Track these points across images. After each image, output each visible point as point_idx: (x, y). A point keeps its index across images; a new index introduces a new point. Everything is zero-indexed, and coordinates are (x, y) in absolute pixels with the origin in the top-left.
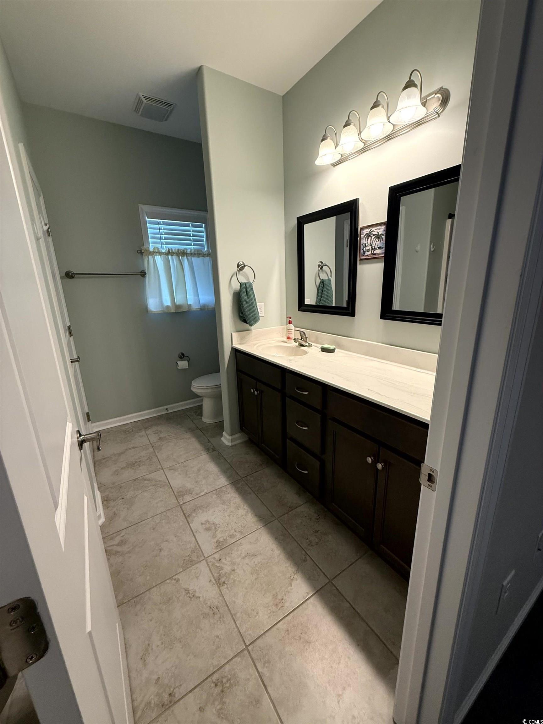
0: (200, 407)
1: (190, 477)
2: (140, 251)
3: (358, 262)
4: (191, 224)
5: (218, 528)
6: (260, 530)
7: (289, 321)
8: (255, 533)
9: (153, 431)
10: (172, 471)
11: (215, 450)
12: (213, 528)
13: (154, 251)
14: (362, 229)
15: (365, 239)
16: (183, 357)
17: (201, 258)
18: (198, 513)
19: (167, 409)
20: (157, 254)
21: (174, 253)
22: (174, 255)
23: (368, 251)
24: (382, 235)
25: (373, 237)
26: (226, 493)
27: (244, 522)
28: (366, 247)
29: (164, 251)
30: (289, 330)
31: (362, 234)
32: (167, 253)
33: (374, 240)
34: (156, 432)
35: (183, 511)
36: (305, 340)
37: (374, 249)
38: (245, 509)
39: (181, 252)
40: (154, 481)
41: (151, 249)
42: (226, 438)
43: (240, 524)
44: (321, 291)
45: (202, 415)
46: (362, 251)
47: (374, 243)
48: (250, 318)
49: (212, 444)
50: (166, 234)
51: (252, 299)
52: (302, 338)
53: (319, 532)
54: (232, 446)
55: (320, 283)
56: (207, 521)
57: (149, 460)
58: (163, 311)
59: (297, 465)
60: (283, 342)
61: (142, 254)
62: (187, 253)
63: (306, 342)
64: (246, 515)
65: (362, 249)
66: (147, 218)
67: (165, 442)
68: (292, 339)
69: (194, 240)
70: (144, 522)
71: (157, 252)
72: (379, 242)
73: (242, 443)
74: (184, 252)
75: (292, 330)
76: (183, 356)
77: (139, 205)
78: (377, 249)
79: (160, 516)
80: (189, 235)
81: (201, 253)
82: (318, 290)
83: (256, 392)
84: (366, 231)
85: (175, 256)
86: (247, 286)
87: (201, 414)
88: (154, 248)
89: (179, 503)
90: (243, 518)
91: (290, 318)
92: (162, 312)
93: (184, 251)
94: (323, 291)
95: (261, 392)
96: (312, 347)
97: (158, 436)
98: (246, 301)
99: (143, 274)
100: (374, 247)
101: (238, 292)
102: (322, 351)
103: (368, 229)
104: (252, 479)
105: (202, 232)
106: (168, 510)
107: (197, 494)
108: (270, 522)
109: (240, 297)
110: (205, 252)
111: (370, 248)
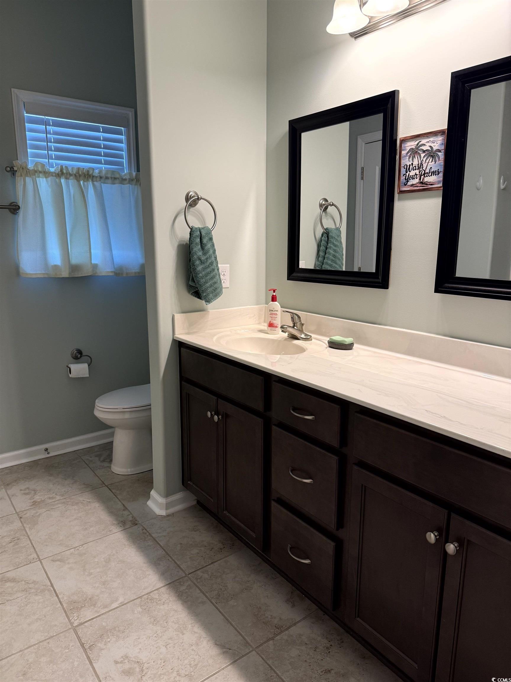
0: (108, 448)
1: (90, 574)
2: (10, 168)
3: (396, 196)
4: (102, 127)
5: (147, 670)
6: (225, 672)
7: (273, 295)
8: (216, 678)
9: (21, 490)
10: (58, 563)
11: (137, 524)
12: (138, 670)
13: (36, 169)
14: (403, 141)
15: (408, 157)
16: (81, 357)
17: (117, 185)
18: (109, 642)
19: (46, 450)
20: (41, 175)
21: (71, 175)
22: (72, 177)
23: (414, 179)
24: (439, 151)
25: (423, 155)
26: (159, 602)
27: (195, 657)
28: (410, 172)
29: (52, 170)
30: (272, 313)
31: (404, 150)
32: (58, 174)
33: (424, 159)
34: (27, 491)
35: (79, 638)
36: (300, 329)
37: (424, 174)
38: (195, 633)
39: (83, 173)
40: (23, 582)
41: (30, 166)
42: (156, 502)
43: (186, 662)
44: (324, 248)
45: (111, 461)
46: (403, 178)
47: (424, 164)
48: (206, 289)
49: (131, 514)
50: (57, 141)
51: (210, 257)
52: (295, 325)
53: (333, 672)
54: (168, 516)
55: (322, 235)
56: (126, 657)
57: (12, 544)
58: (47, 274)
59: (291, 548)
60: (261, 331)
61: (14, 174)
62: (93, 176)
63: (301, 331)
64: (197, 644)
65: (404, 175)
66: (25, 112)
67: (44, 510)
68: (276, 327)
69: (106, 155)
70: (6, 660)
71: (40, 172)
72: (433, 163)
73: (185, 510)
74: (88, 174)
75: (277, 311)
76: (79, 356)
77: (12, 89)
78: (430, 174)
79: (35, 649)
80: (99, 146)
81: (117, 176)
82: (319, 246)
83: (216, 418)
84: (411, 145)
85: (72, 181)
86: (203, 234)
87: (109, 458)
88: (36, 164)
89: (72, 624)
90: (193, 650)
91: (274, 291)
92: (46, 276)
93: (88, 171)
94: (327, 248)
95: (226, 416)
96: (312, 340)
97: (30, 499)
98: (200, 259)
99: (14, 209)
100: (424, 171)
101: (186, 244)
102: (330, 347)
103: (413, 141)
104: (206, 576)
105: (120, 141)
106: (52, 637)
107: (106, 607)
108: (243, 656)
109: (190, 252)
110: (125, 175)
111: (418, 173)
